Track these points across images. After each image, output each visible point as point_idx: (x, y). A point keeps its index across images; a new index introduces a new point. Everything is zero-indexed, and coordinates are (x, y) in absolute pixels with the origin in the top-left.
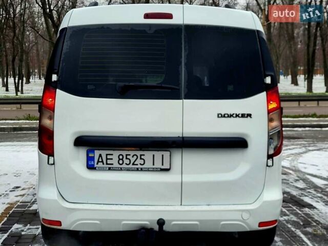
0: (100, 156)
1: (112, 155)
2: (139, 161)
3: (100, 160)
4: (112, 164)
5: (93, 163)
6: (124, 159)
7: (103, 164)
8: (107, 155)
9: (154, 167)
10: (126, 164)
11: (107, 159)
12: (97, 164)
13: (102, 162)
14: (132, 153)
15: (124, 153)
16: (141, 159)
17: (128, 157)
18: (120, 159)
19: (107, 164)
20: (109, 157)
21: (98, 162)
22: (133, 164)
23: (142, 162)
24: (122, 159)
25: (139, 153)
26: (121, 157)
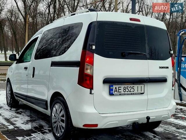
0: (116, 88)
1: (121, 87)
2: (132, 90)
3: (116, 90)
4: (121, 92)
5: (112, 92)
6: (126, 89)
7: (117, 92)
8: (119, 87)
9: (138, 92)
10: (127, 91)
11: (119, 89)
12: (114, 92)
13: (117, 91)
14: (129, 86)
15: (126, 86)
16: (133, 89)
17: (128, 88)
18: (124, 89)
19: (119, 92)
20: (120, 88)
21: (115, 91)
22: (130, 91)
23: (133, 90)
24: (125, 89)
25: (132, 86)
26: (125, 88)
